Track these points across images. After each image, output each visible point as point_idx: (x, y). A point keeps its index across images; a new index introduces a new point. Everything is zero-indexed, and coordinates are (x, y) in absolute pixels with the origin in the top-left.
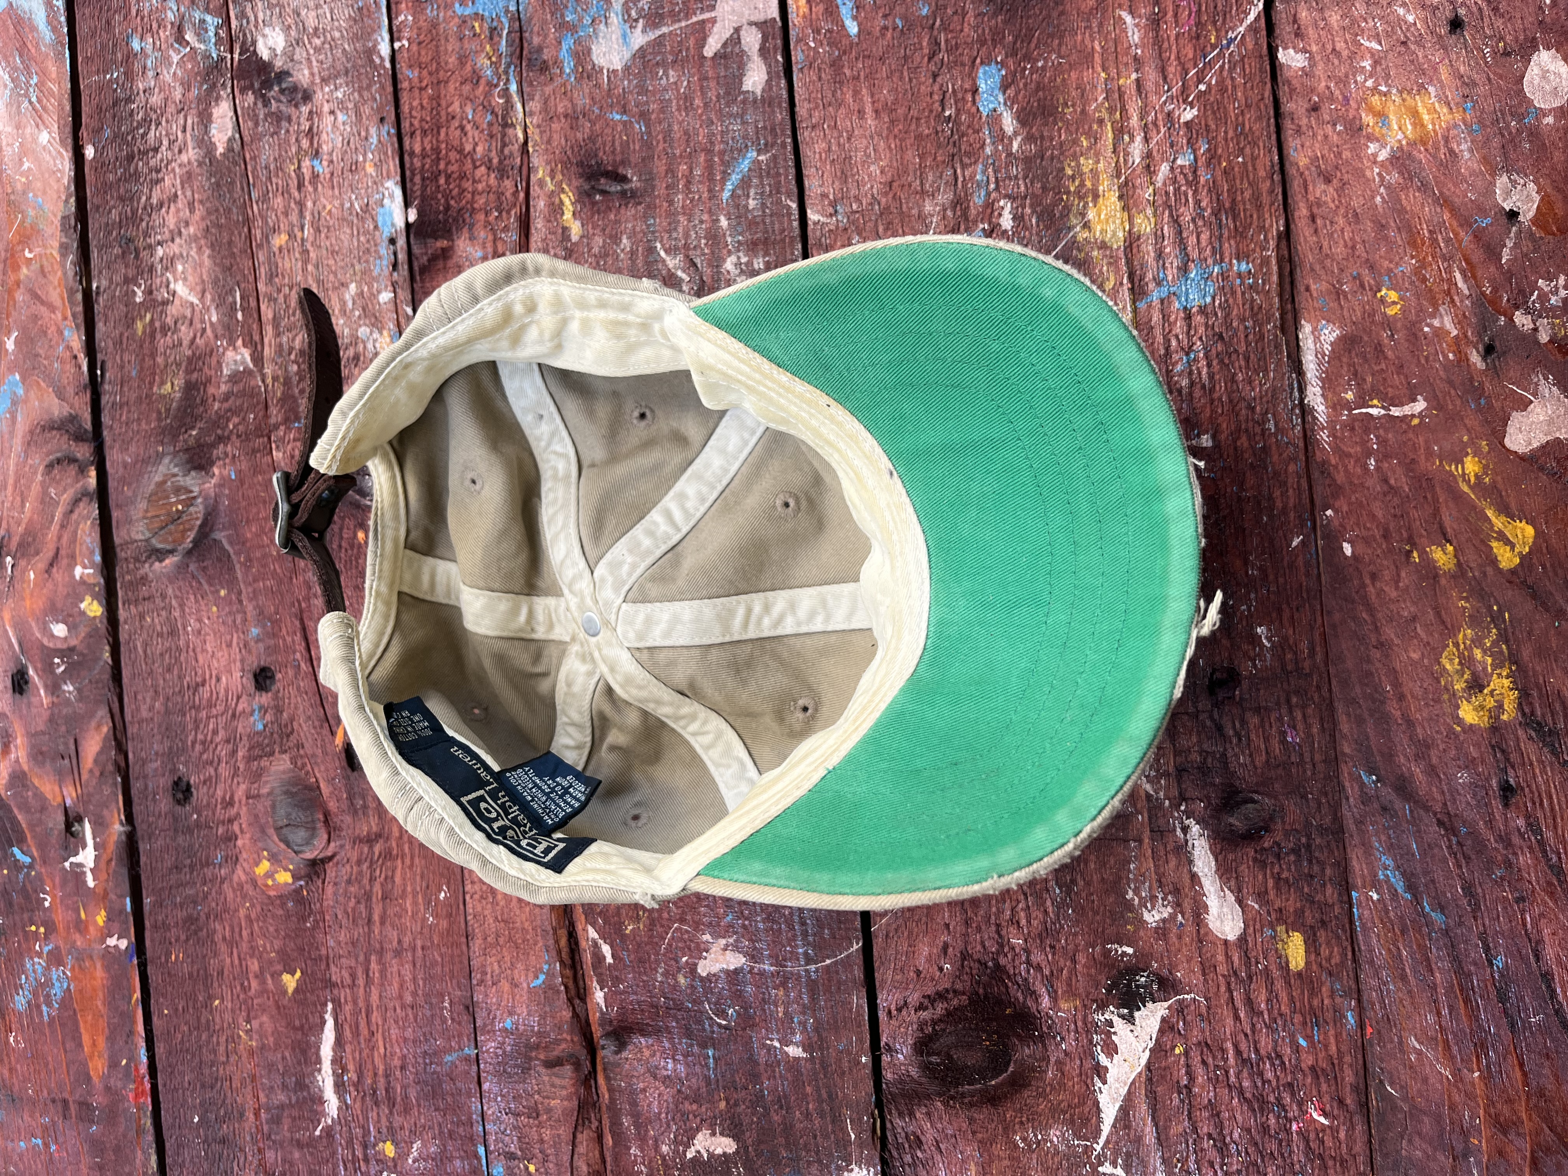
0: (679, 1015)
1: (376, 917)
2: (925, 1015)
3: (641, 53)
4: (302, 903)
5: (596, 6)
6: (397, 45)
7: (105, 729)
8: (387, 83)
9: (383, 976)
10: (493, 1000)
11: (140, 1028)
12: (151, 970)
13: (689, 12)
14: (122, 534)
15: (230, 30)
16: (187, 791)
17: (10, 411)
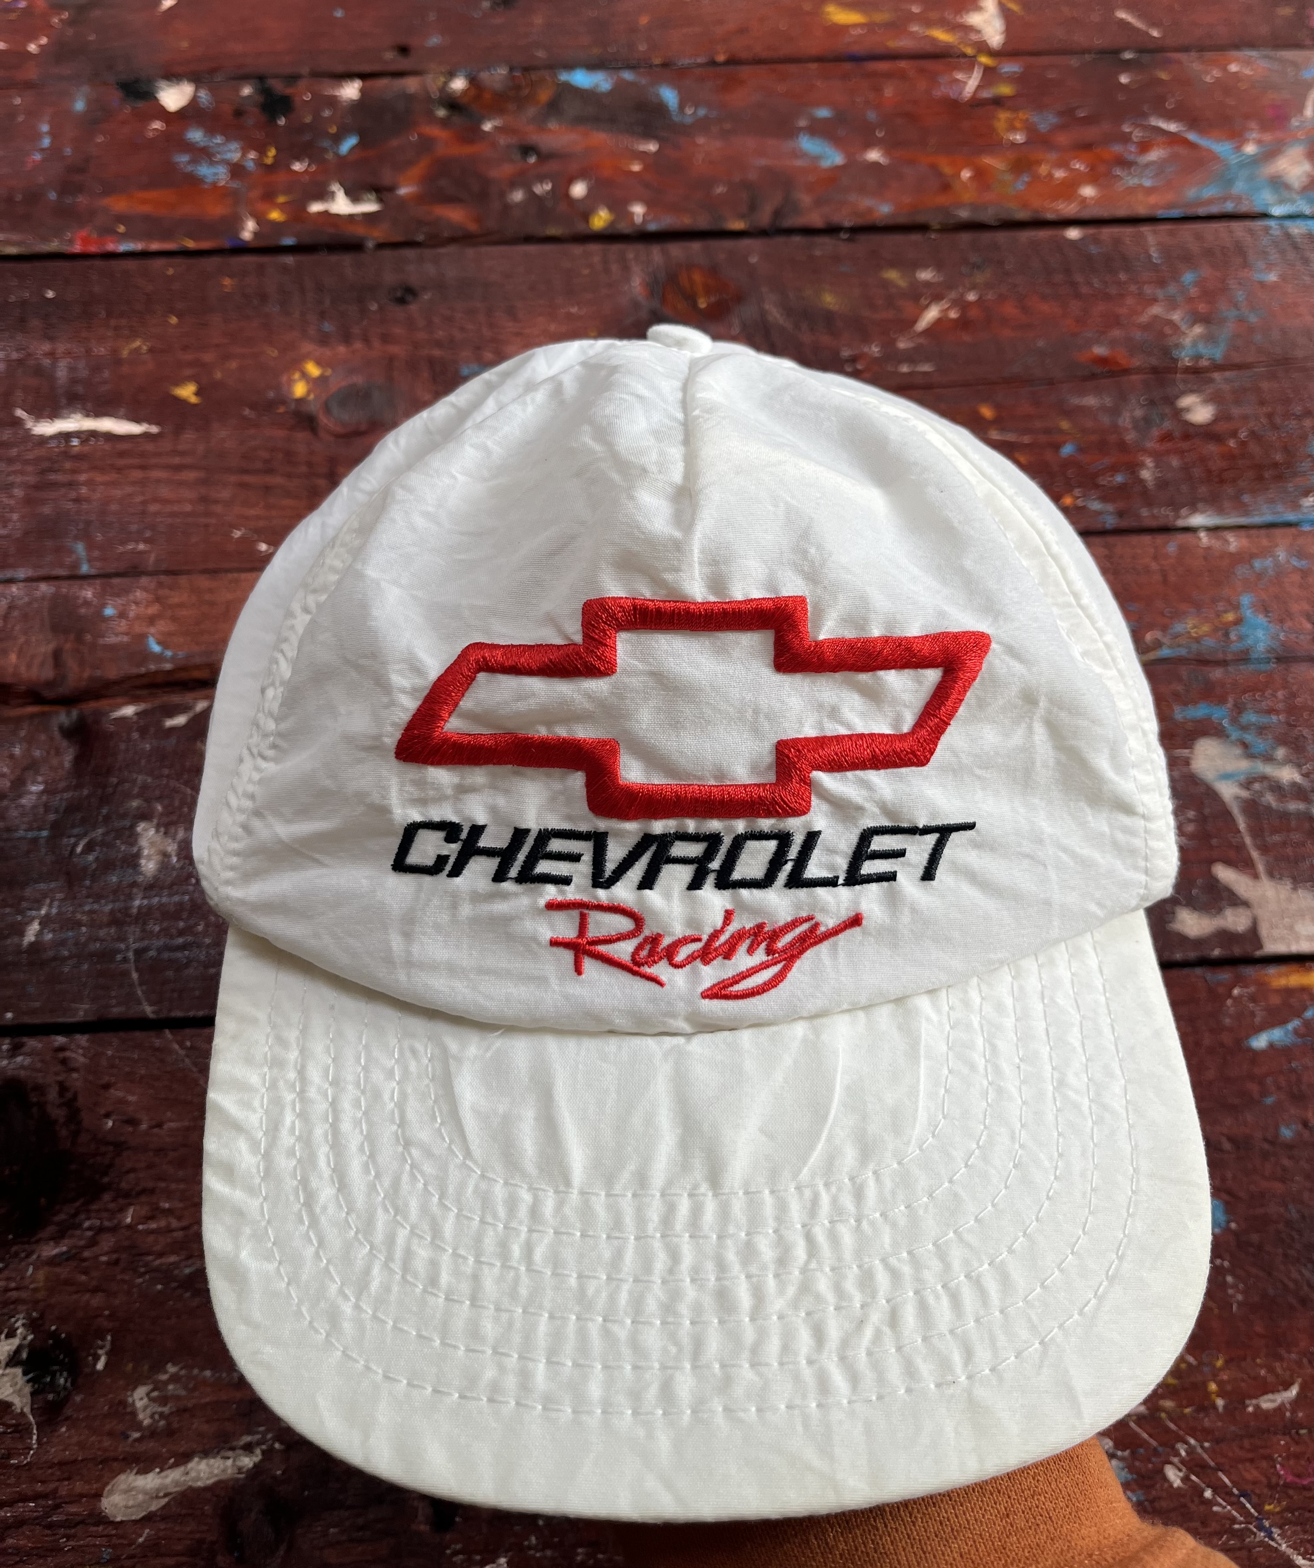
0: (95, 799)
1: (247, 478)
3: (1211, 793)
4: (270, 406)
5: (1260, 744)
6: (1202, 534)
7: (473, 227)
8: (1161, 522)
9: (181, 483)
10: (139, 594)
11: (155, 246)
12: (216, 260)
13: (1264, 849)
14: (677, 250)
15: (1207, 370)
16: (402, 301)
17: (804, 155)
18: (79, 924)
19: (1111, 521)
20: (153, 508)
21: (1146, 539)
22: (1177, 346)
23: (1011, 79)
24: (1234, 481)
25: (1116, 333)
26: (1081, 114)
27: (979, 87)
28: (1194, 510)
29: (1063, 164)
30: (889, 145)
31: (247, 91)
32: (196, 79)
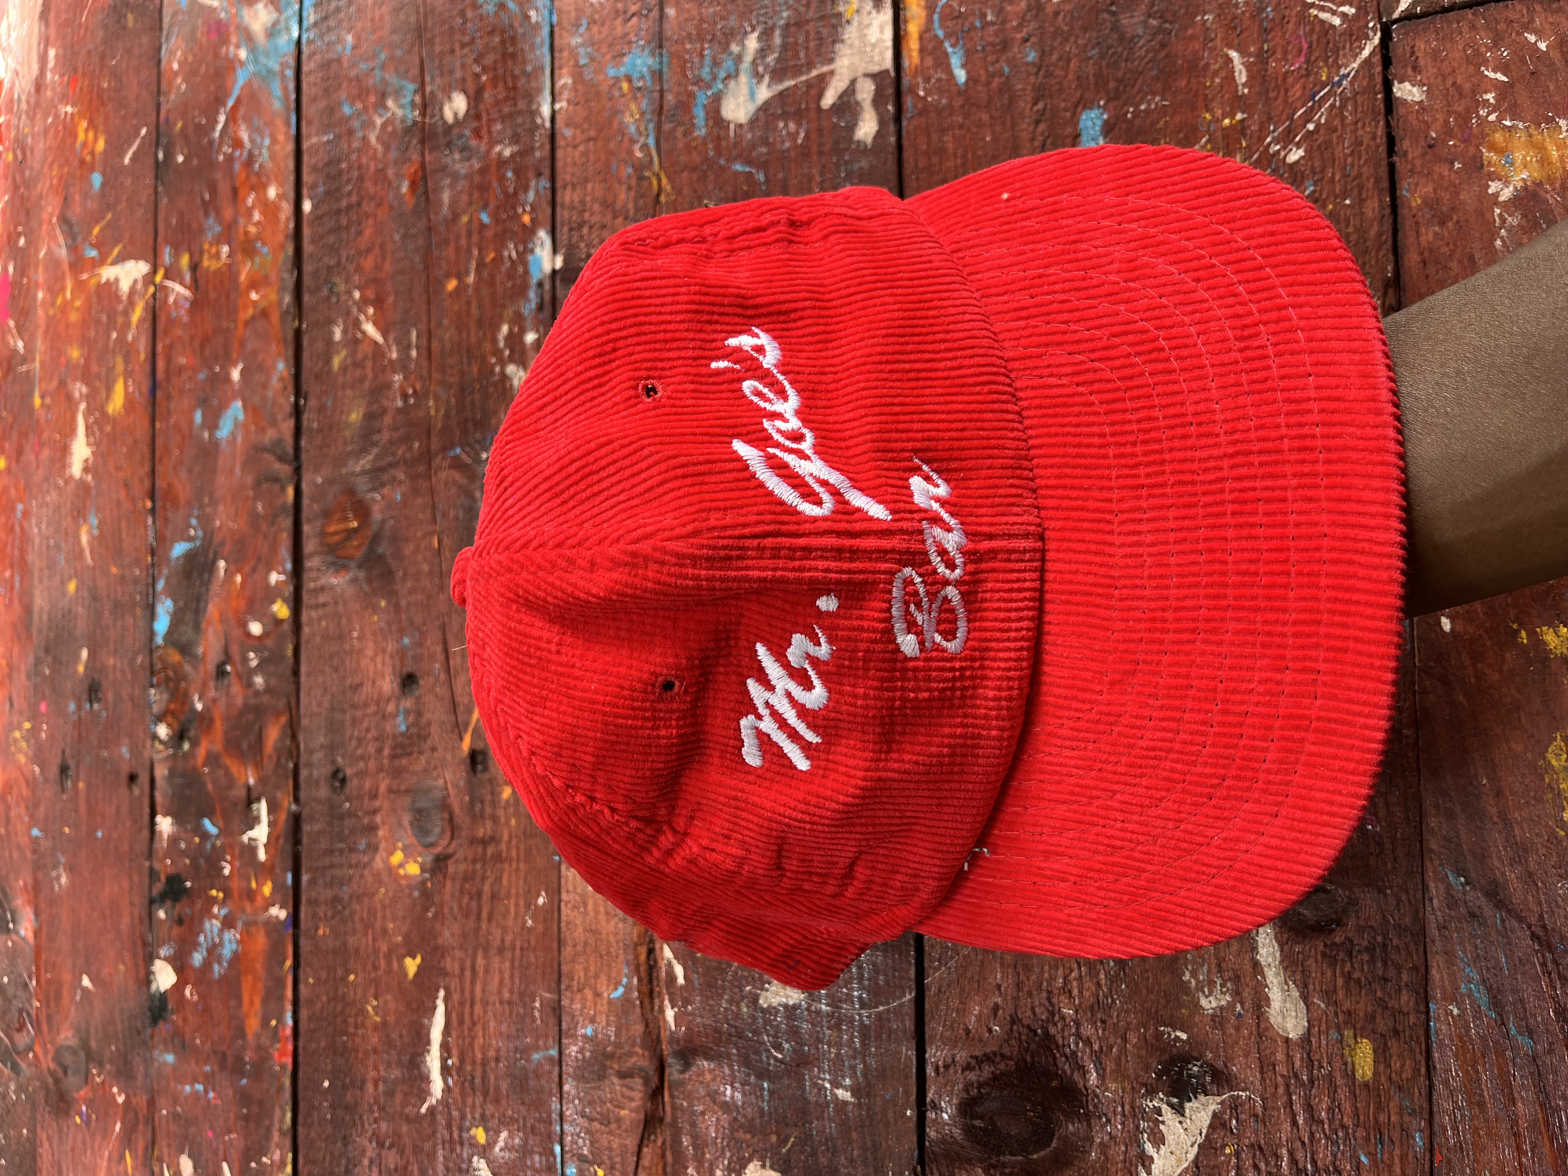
0: (741, 1043)
1: (484, 915)
2: (972, 1076)
3: (765, 107)
4: (426, 894)
5: (728, 64)
6: (557, 106)
7: (284, 719)
8: (547, 141)
9: (487, 971)
10: (577, 1006)
11: (289, 993)
12: (303, 941)
13: (810, 66)
14: (310, 546)
15: (423, 97)
16: (343, 781)
17: (233, 434)
18: (838, 1055)
19: (545, 183)
20: (506, 995)
21: (560, 153)
22: (403, 121)
23: (176, 256)
24: (514, 78)
25: (390, 173)
26: (207, 197)
27: (182, 283)
28: (537, 113)
29: (249, 213)
30: (228, 361)
31: (162, 914)
32: (150, 958)
